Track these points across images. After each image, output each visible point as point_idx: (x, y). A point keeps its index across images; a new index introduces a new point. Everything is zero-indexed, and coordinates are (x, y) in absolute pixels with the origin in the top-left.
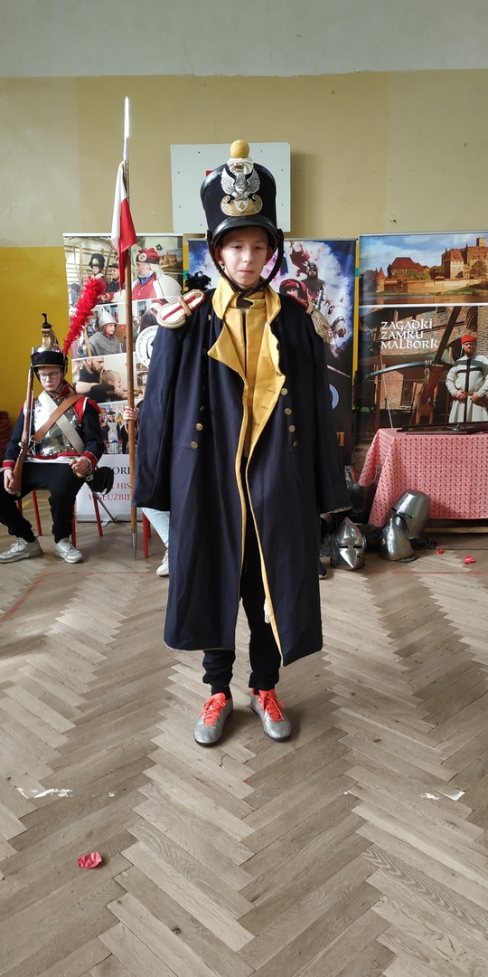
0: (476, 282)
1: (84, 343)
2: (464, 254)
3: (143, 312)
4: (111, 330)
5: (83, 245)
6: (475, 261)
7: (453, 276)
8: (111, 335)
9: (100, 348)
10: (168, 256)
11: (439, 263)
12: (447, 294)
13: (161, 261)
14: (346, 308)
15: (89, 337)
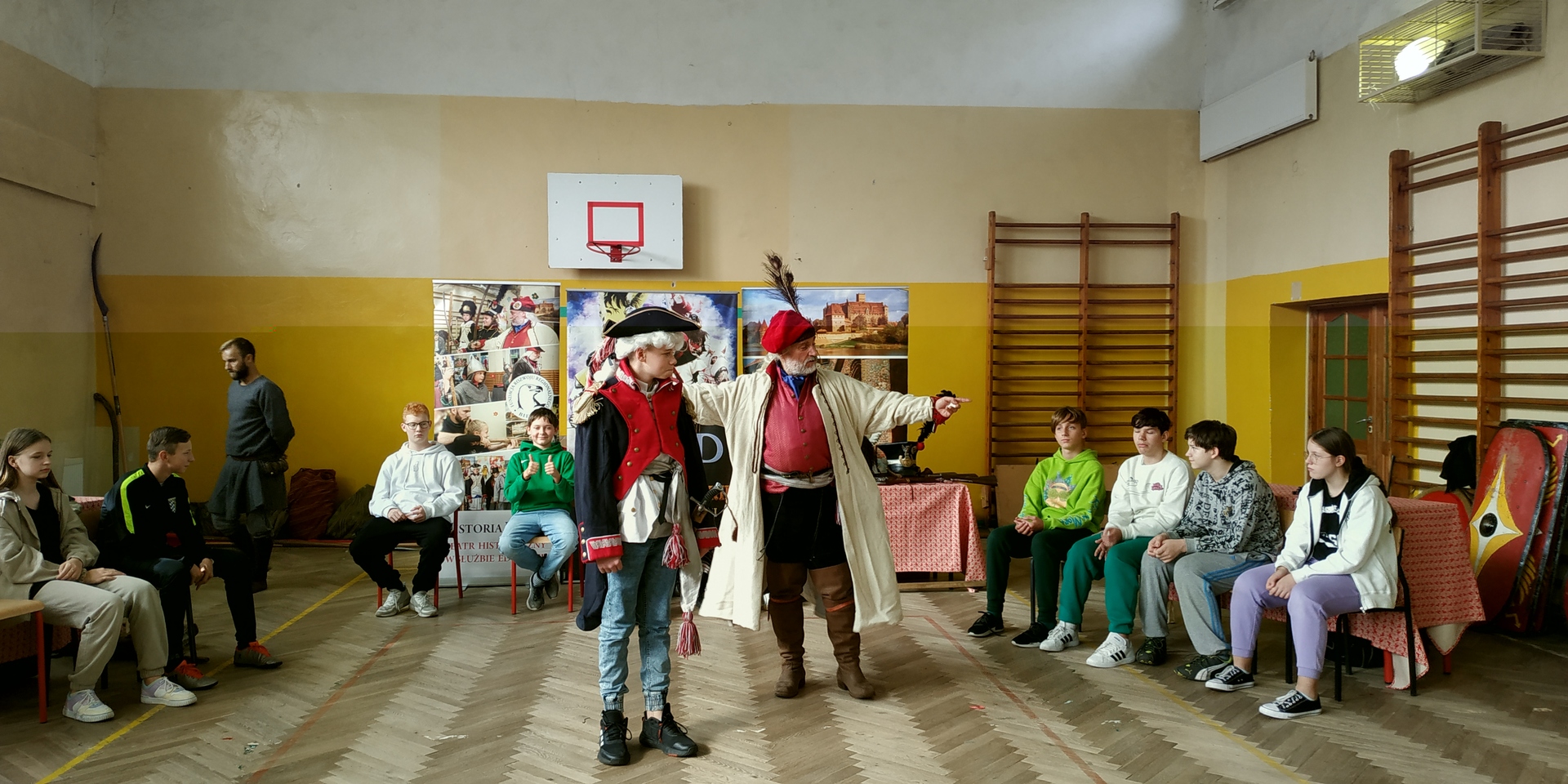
0: (858, 335)
1: (450, 391)
2: (845, 308)
3: (516, 360)
4: (479, 378)
5: (454, 293)
6: (856, 316)
7: (834, 330)
8: (480, 384)
9: (467, 396)
10: (545, 304)
11: (821, 318)
12: (829, 347)
13: (537, 310)
14: (729, 359)
15: (455, 385)
